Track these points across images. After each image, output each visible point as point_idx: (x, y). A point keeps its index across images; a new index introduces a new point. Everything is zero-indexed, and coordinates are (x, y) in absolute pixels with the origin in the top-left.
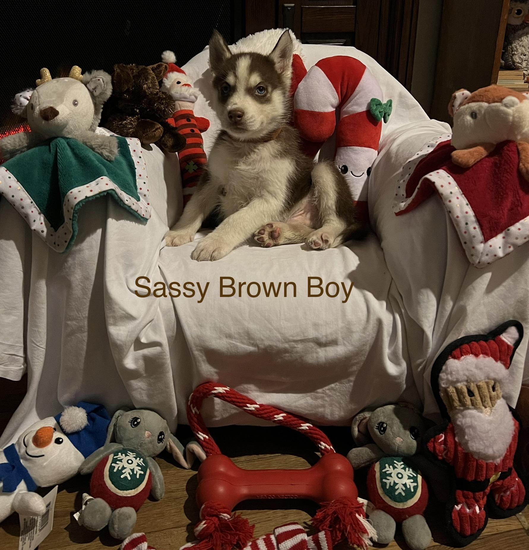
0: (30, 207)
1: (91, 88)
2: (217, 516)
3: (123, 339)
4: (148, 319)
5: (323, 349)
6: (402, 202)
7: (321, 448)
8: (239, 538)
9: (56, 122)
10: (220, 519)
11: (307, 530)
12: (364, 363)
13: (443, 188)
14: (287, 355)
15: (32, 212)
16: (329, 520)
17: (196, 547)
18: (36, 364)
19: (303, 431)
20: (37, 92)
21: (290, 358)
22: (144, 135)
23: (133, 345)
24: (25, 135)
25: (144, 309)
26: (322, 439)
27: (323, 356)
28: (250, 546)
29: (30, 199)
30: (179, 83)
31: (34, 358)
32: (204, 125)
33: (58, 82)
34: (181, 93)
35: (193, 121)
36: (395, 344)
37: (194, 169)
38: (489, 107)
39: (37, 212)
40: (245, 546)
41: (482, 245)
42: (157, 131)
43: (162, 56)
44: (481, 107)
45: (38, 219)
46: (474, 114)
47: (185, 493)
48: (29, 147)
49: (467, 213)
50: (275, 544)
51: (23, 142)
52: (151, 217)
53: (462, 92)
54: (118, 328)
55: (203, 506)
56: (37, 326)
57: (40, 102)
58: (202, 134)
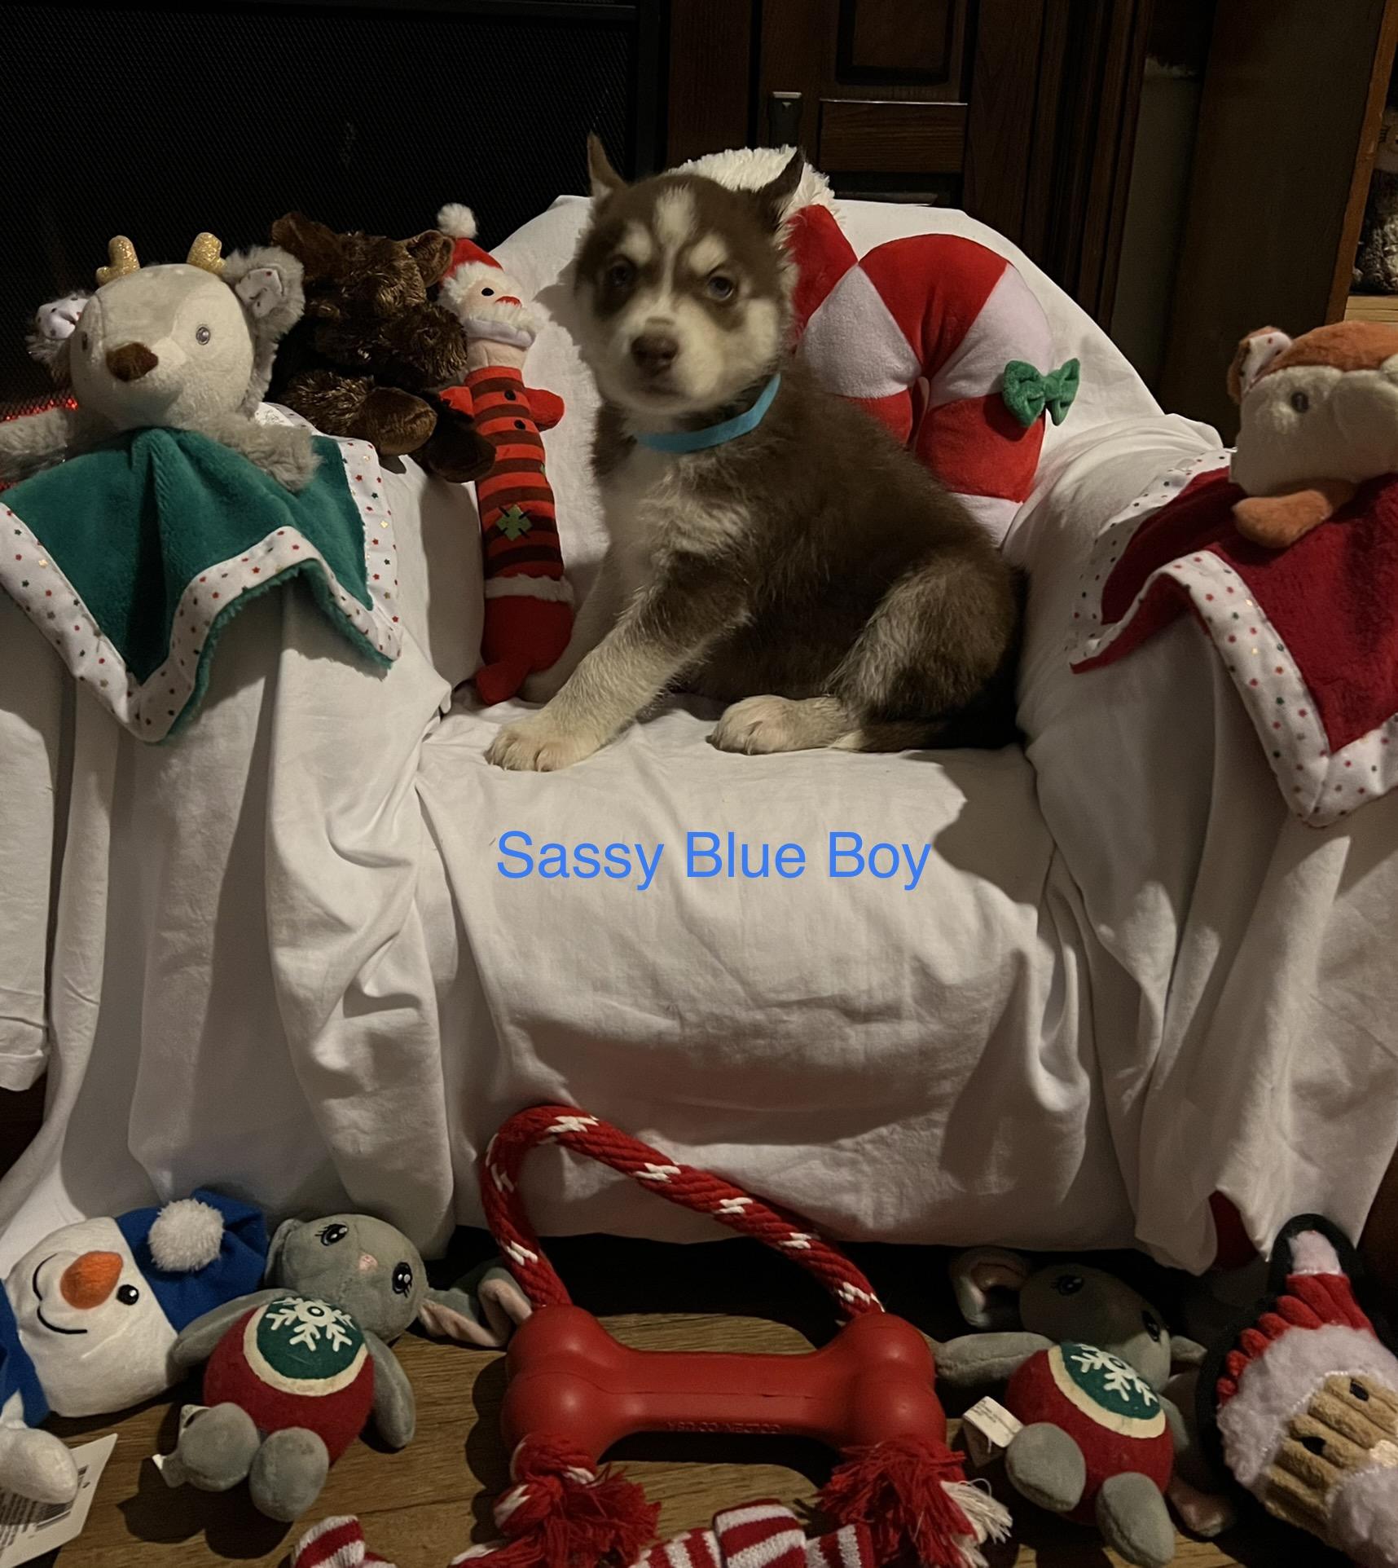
0: (73, 617)
1: (246, 297)
2: (559, 1474)
3: (315, 983)
4: (385, 930)
5: (860, 1027)
6: (1092, 636)
7: (845, 1300)
8: (617, 1535)
9: (149, 384)
10: (567, 1484)
11: (804, 1522)
12: (973, 1074)
13: (1213, 602)
14: (761, 1042)
15: (77, 628)
16: (868, 1496)
17: (499, 1556)
18: (73, 1044)
19: (794, 1252)
20: (100, 301)
21: (768, 1052)
22: (384, 431)
23: (341, 1000)
24: (61, 418)
25: (373, 905)
26: (847, 1274)
27: (860, 1048)
28: (648, 1559)
29: (72, 594)
30: (488, 292)
31: (70, 1030)
32: (549, 409)
33: (156, 275)
34: (496, 319)
35: (521, 400)
36: (1059, 1024)
37: (520, 530)
38: (1343, 380)
39: (90, 631)
40: (634, 1559)
41: (1325, 760)
42: (418, 422)
43: (440, 217)
44: (1322, 379)
45: (94, 647)
46: (1300, 397)
47: (471, 1408)
48: (71, 453)
49: (1280, 670)
50: (717, 1557)
51: (56, 438)
52: (402, 656)
53: (1267, 336)
54: (300, 953)
55: (520, 1446)
56: (80, 943)
57: (108, 328)
58: (542, 434)
